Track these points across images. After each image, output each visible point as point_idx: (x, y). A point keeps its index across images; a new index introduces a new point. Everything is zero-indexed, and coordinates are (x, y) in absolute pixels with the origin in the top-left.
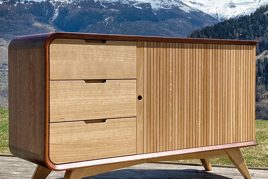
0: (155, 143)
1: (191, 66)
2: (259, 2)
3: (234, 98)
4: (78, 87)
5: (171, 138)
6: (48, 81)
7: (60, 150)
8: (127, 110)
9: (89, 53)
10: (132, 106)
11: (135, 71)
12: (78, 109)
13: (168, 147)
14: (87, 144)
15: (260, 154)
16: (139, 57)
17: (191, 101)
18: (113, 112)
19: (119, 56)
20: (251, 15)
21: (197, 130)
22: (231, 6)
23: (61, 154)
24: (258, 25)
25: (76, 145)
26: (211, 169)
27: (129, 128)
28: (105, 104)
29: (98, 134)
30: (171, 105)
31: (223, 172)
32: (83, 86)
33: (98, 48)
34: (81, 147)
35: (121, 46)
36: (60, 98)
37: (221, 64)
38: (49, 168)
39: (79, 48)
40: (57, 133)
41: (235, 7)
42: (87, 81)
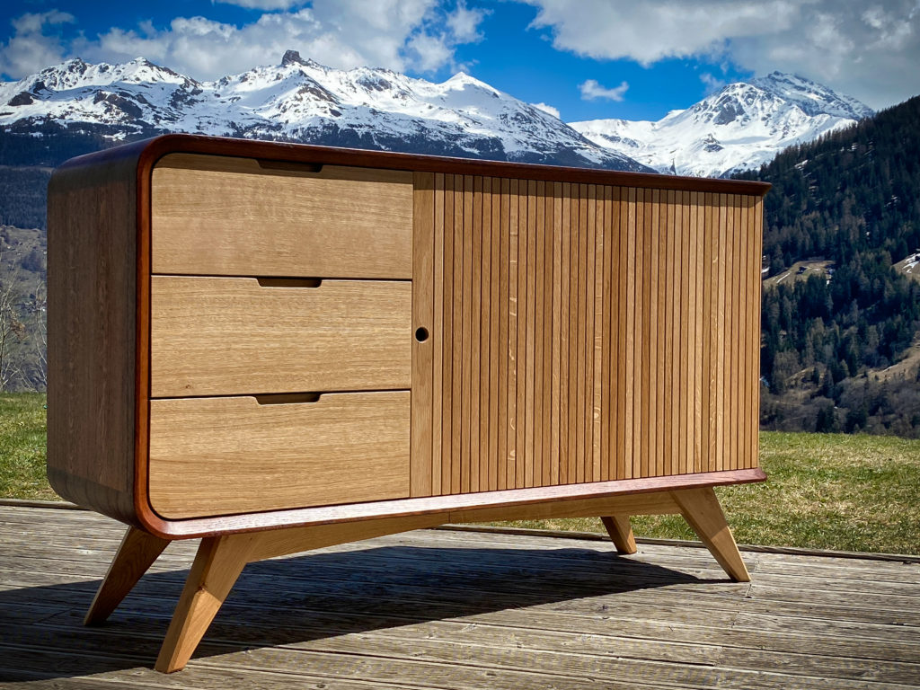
0: (465, 468)
1: (575, 249)
2: (783, 137)
3: (699, 345)
4: (238, 296)
5: (512, 453)
6: (148, 276)
7: (181, 477)
8: (383, 368)
9: (271, 198)
10: (398, 359)
11: (408, 256)
12: (237, 361)
13: (503, 480)
14: (263, 464)
15: (776, 514)
16: (420, 218)
17: (573, 350)
18: (342, 374)
19: (362, 212)
20: (761, 171)
21: (589, 432)
22: (709, 147)
23: (186, 491)
24: (781, 197)
25: (231, 465)
26: (633, 551)
27: (391, 421)
28: (317, 348)
29: (295, 434)
30: (513, 358)
31: (667, 557)
32: (251, 293)
33: (299, 184)
34: (243, 473)
35: (367, 183)
36: (183, 326)
37: (663, 244)
38: (147, 531)
39: (240, 183)
40: (173, 430)
41: (721, 148)
42: (265, 280)
